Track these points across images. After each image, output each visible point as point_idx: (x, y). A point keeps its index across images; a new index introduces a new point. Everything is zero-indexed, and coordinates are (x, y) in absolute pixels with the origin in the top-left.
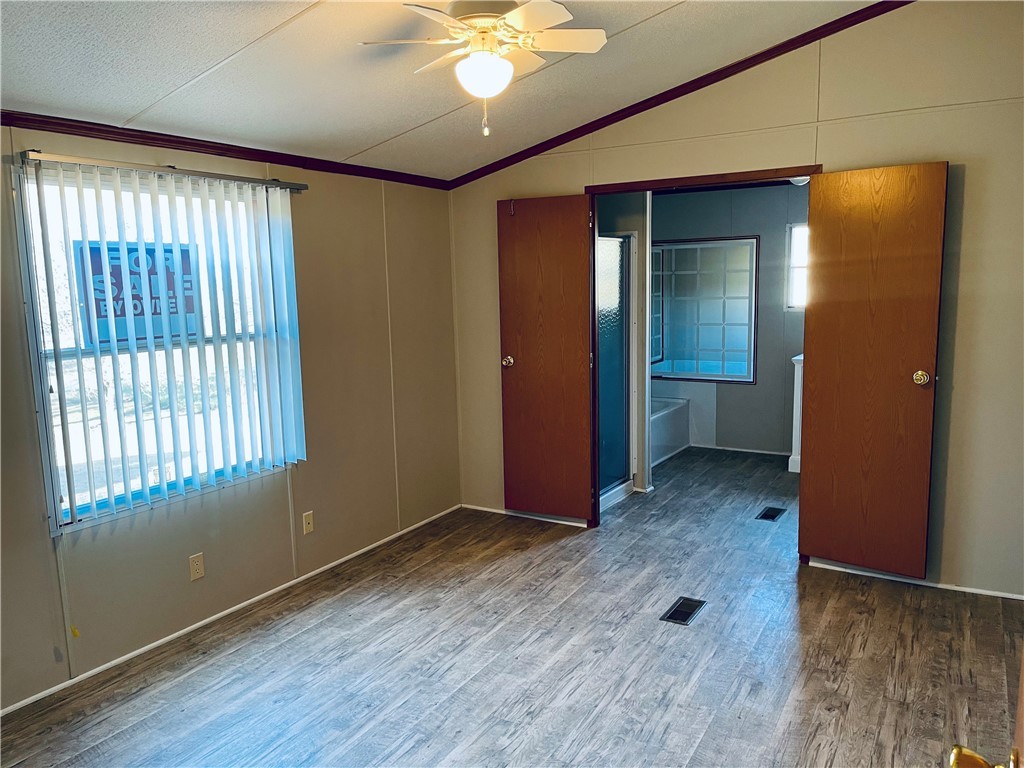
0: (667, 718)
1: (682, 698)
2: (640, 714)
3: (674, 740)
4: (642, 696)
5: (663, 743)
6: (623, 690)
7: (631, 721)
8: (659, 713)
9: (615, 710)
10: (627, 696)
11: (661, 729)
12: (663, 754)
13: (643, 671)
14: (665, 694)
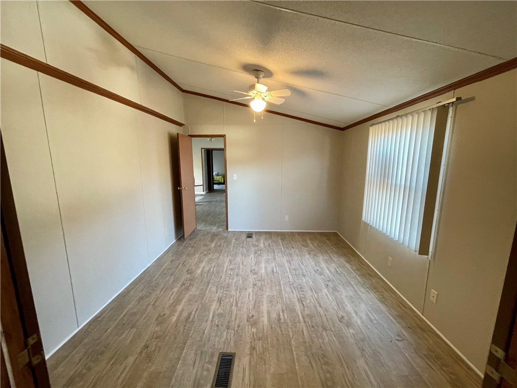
0: (218, 295)
1: (215, 303)
2: (226, 294)
3: (214, 289)
4: (227, 300)
5: (217, 287)
6: (234, 301)
7: (227, 291)
8: (221, 295)
9: (233, 293)
10: (232, 299)
11: (219, 291)
12: (216, 284)
13: (231, 311)
14: (220, 303)
